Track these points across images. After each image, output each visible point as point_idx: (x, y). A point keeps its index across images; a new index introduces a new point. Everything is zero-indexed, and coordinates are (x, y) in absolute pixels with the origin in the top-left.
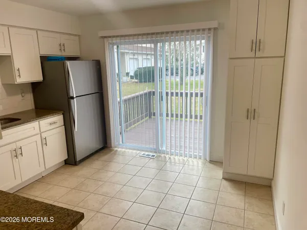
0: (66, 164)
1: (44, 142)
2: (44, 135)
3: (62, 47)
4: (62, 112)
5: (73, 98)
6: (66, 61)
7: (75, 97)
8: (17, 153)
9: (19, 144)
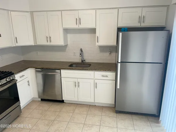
2: (96, 81)
7: (119, 62)
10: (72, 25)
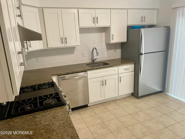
0: (132, 95)
1: (120, 80)
2: (120, 75)
3: (143, 19)
4: (134, 63)
5: (142, 54)
6: (141, 29)
7: (143, 53)
8: (103, 83)
9: (105, 78)
10: (89, 24)
